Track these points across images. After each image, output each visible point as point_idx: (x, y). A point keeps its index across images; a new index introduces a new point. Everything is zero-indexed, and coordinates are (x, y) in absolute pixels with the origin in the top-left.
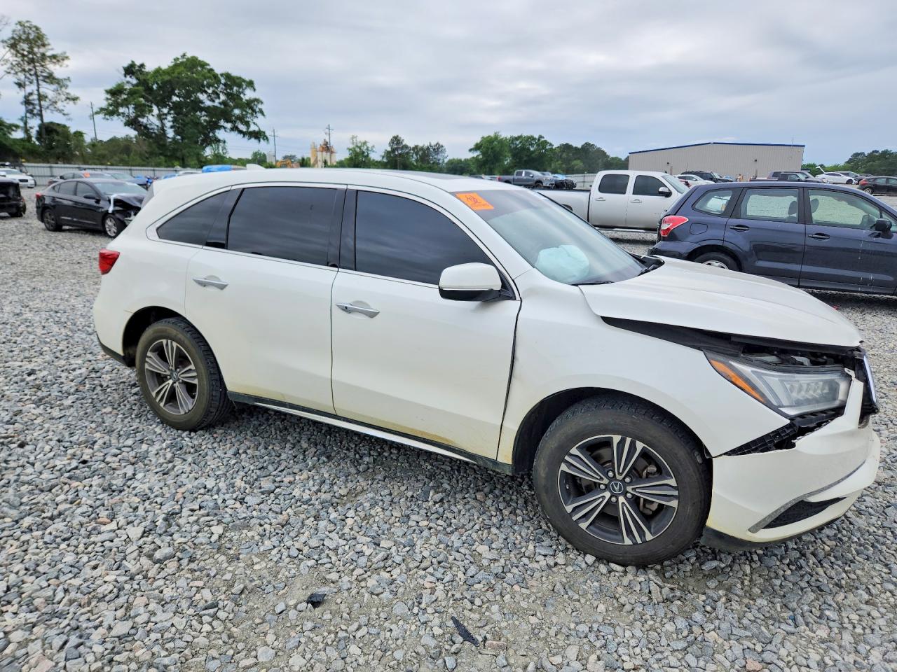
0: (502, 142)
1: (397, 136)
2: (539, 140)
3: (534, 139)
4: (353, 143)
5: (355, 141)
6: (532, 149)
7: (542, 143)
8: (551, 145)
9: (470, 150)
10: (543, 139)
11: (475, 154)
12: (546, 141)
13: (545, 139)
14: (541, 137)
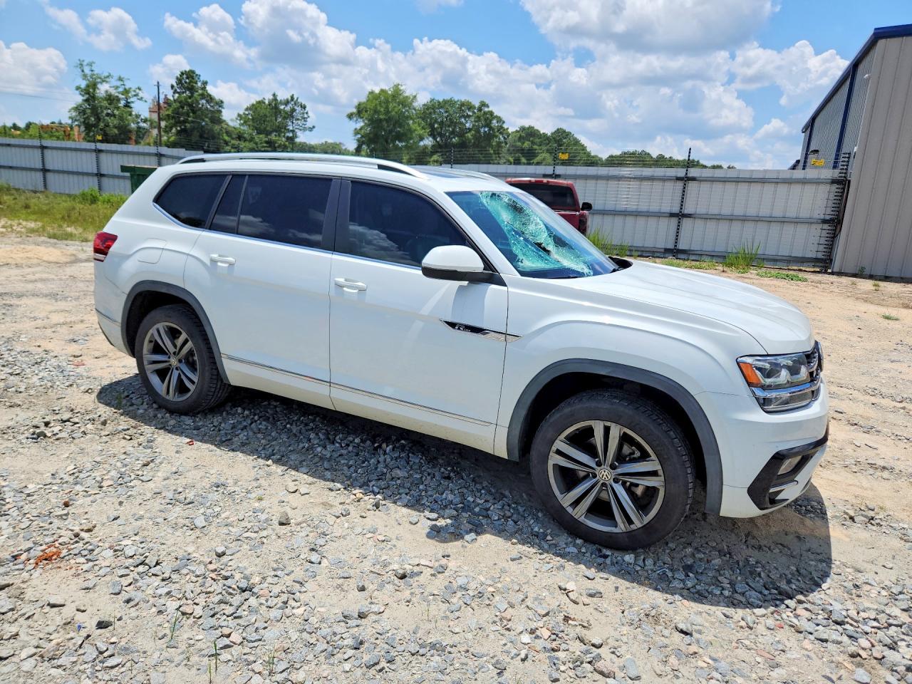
0: (406, 103)
1: (193, 72)
2: (480, 110)
3: (470, 107)
4: (85, 76)
5: (87, 70)
6: (467, 125)
7: (486, 117)
8: (499, 120)
9: (350, 116)
10: (486, 109)
11: (360, 124)
12: (491, 113)
13: (490, 109)
14: (483, 104)
